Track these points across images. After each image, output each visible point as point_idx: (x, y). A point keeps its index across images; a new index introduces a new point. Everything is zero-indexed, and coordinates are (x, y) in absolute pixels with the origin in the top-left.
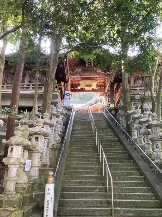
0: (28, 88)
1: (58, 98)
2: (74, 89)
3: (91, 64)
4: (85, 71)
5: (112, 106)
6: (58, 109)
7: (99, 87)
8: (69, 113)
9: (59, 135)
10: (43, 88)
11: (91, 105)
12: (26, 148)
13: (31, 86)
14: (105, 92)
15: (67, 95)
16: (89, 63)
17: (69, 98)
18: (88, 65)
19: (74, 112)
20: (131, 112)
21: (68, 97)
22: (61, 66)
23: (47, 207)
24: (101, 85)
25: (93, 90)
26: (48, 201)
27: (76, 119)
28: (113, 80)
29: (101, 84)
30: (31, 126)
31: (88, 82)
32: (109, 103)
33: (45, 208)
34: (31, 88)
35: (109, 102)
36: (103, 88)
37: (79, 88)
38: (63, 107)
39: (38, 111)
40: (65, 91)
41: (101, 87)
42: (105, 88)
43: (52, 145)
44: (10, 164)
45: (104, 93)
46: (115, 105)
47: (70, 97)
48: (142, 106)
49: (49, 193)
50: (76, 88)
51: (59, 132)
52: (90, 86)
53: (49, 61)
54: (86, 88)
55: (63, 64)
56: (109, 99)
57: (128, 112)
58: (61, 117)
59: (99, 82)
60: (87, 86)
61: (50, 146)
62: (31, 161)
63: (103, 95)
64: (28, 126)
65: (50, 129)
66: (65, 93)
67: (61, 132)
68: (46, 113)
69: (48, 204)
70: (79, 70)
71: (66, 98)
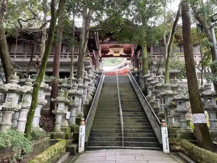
0: (65, 57)
1: (90, 65)
2: (104, 55)
5: (136, 69)
6: (89, 75)
8: (99, 77)
9: (91, 94)
10: (78, 57)
11: (121, 68)
12: (66, 104)
13: (68, 55)
14: (131, 57)
19: (104, 76)
20: (147, 75)
22: (92, 38)
23: (81, 139)
24: (128, 51)
25: (121, 56)
26: (81, 136)
28: (136, 47)
30: (69, 88)
31: (117, 49)
33: (80, 140)
34: (68, 57)
35: (133, 66)
37: (109, 54)
38: (94, 72)
39: (74, 77)
42: (131, 53)
43: (85, 102)
44: (57, 114)
48: (158, 70)
49: (81, 131)
50: (106, 54)
51: (91, 92)
52: (118, 52)
53: (81, 37)
54: (115, 55)
55: (94, 36)
56: (133, 64)
57: (145, 76)
58: (92, 81)
59: (126, 48)
60: (115, 52)
61: (84, 103)
62: (70, 112)
63: (129, 59)
64: (67, 89)
65: (83, 91)
67: (92, 92)
68: (80, 79)
69: (81, 138)
70: (108, 39)
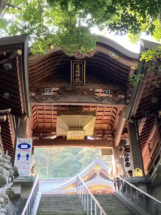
2: (41, 138)
3: (80, 77)
4: (68, 92)
5: (138, 174)
7: (100, 135)
14: (113, 145)
15: (22, 146)
16: (76, 75)
17: (28, 156)
18: (75, 78)
21: (23, 153)
22: (8, 66)
24: (104, 130)
27: (44, 210)
28: (137, 108)
29: (105, 126)
31: (76, 119)
32: (127, 169)
35: (128, 165)
36: (110, 135)
40: (18, 139)
41: (104, 133)
42: (113, 136)
45: (112, 148)
46: (146, 173)
47: (30, 154)
52: (81, 128)
54: (70, 135)
55: (14, 65)
56: (127, 159)
59: (100, 121)
60: (71, 128)
63: (110, 153)
66: (18, 144)
71: (19, 156)
